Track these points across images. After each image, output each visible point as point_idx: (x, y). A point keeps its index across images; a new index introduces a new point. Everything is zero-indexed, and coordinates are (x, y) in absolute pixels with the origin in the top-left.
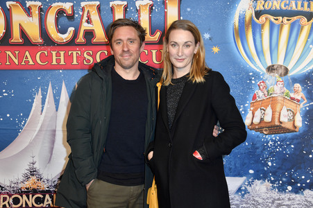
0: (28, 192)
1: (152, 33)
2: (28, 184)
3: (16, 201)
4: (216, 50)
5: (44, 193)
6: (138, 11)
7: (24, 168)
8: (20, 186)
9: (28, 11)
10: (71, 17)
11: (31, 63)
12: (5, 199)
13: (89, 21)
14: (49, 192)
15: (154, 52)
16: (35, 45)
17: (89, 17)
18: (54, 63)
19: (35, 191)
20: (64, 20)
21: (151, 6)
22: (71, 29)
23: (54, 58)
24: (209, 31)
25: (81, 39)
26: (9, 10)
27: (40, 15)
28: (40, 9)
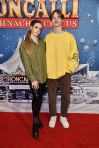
0: (18, 76)
1: (67, 14)
2: (17, 73)
3: (13, 79)
4: (92, 21)
5: (24, 76)
6: (61, 4)
7: (16, 67)
8: (15, 74)
9: (16, 3)
10: (33, 6)
11: (17, 25)
12: (9, 78)
13: (41, 8)
14: (25, 76)
15: (67, 22)
16: (19, 18)
17: (41, 6)
18: (27, 26)
19: (20, 76)
20: (31, 7)
21: (67, 2)
22: (34, 11)
23: (27, 24)
24: (90, 13)
25: (37, 15)
26: (8, 2)
27: (21, 5)
28: (21, 2)
